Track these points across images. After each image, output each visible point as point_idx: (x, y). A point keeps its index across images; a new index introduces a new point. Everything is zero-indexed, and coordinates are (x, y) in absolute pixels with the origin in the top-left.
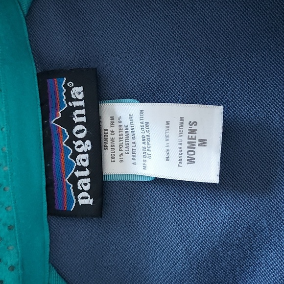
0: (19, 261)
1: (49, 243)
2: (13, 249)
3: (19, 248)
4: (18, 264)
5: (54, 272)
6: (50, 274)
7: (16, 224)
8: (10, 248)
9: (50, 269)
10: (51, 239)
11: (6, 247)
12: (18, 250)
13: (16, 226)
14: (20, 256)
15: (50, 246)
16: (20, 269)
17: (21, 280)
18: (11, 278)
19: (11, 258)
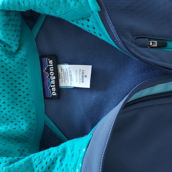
3: (35, 108)
7: (34, 101)
8: (33, 108)
9: (45, 115)
14: (36, 110)
16: (36, 114)
18: (33, 116)
19: (33, 111)
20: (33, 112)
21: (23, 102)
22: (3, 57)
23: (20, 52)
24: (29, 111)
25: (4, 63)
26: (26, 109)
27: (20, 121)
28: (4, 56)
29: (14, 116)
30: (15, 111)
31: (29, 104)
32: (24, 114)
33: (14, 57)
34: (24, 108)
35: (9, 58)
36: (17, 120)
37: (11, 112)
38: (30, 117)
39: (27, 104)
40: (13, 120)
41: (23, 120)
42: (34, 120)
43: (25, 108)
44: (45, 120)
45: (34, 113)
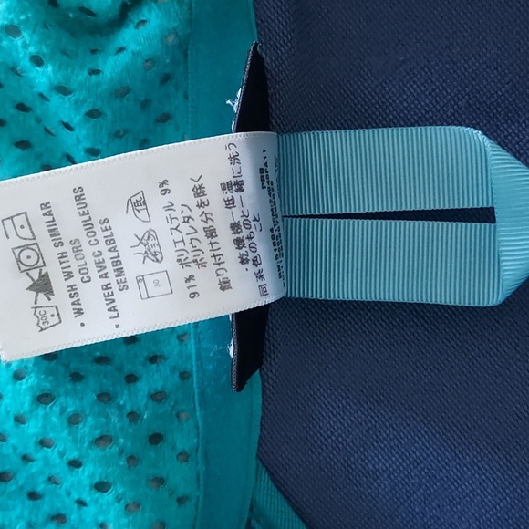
0: (198, 444)
1: (259, 418)
2: (188, 419)
3: (199, 420)
4: (197, 451)
5: (265, 477)
6: (257, 480)
7: (195, 369)
8: (183, 416)
9: (257, 470)
10: (263, 411)
11: (174, 413)
12: (197, 422)
13: (195, 375)
14: (201, 436)
15: (261, 423)
16: (200, 460)
17: (202, 483)
18: (181, 477)
19: (183, 438)
20: (179, 447)
21: (120, 369)
22: (18, 41)
23: (135, 17)
24: (156, 439)
25: (38, 120)
26: (133, 416)
27: (87, 499)
28: (26, 35)
29: (46, 460)
30: (55, 420)
31: (159, 385)
32: (121, 452)
33: (93, 52)
34: (120, 408)
35: (64, 52)
36: (69, 494)
37: (33, 428)
38: (160, 481)
39: (143, 387)
40: (40, 488)
41: (108, 497)
42: (181, 501)
43: (128, 409)
44: (251, 509)
45: (184, 457)
